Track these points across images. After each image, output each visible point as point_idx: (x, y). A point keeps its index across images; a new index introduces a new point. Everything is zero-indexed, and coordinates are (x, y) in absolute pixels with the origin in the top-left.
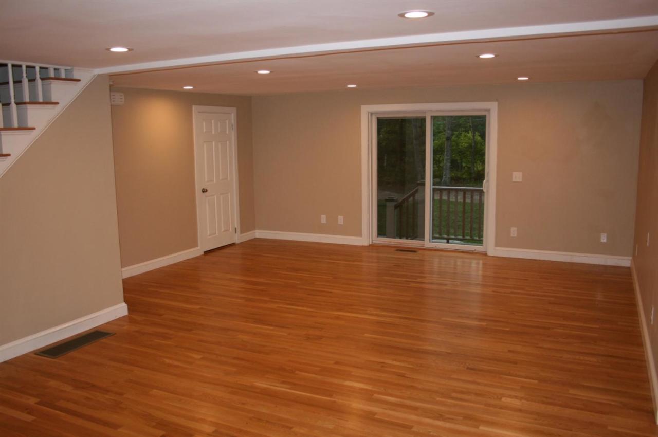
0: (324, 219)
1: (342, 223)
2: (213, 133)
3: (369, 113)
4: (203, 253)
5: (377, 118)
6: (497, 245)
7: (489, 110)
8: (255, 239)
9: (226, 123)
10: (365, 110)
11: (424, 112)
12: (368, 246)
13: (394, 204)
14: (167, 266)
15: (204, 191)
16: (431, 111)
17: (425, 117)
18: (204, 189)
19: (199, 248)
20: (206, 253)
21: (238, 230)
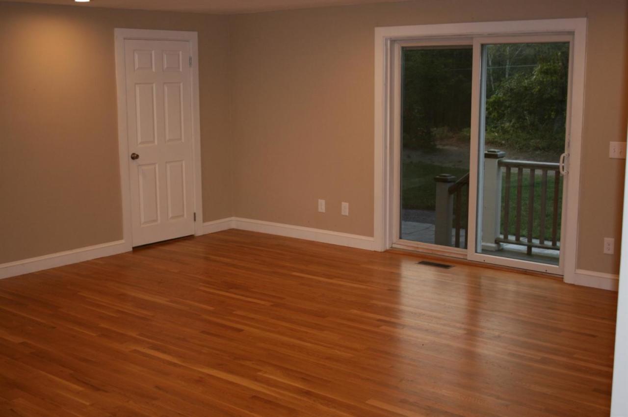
0: (322, 206)
1: (347, 214)
2: (154, 70)
3: (386, 40)
4: (131, 249)
5: (403, 48)
6: (579, 266)
7: (572, 33)
8: (230, 230)
9: (179, 55)
10: (382, 34)
11: (471, 37)
12: (381, 252)
13: (448, 186)
14: (60, 268)
15: (135, 157)
16: (481, 36)
17: (472, 46)
18: (134, 154)
19: (123, 241)
20: (136, 249)
21: (200, 217)
